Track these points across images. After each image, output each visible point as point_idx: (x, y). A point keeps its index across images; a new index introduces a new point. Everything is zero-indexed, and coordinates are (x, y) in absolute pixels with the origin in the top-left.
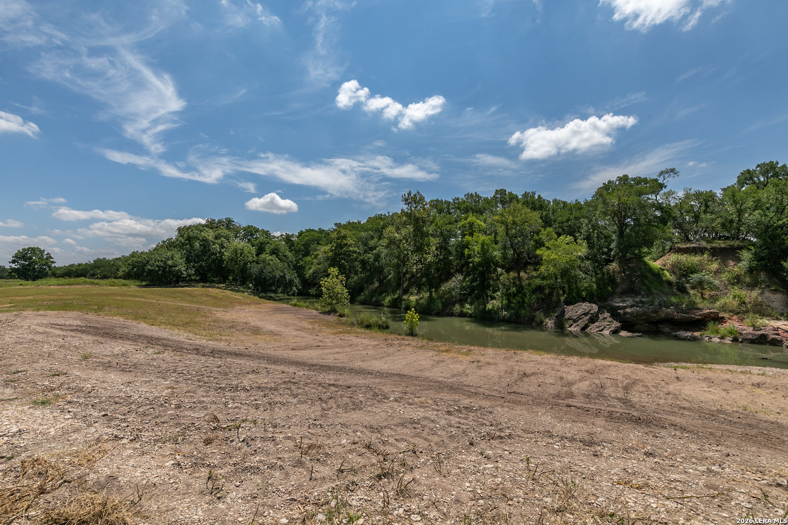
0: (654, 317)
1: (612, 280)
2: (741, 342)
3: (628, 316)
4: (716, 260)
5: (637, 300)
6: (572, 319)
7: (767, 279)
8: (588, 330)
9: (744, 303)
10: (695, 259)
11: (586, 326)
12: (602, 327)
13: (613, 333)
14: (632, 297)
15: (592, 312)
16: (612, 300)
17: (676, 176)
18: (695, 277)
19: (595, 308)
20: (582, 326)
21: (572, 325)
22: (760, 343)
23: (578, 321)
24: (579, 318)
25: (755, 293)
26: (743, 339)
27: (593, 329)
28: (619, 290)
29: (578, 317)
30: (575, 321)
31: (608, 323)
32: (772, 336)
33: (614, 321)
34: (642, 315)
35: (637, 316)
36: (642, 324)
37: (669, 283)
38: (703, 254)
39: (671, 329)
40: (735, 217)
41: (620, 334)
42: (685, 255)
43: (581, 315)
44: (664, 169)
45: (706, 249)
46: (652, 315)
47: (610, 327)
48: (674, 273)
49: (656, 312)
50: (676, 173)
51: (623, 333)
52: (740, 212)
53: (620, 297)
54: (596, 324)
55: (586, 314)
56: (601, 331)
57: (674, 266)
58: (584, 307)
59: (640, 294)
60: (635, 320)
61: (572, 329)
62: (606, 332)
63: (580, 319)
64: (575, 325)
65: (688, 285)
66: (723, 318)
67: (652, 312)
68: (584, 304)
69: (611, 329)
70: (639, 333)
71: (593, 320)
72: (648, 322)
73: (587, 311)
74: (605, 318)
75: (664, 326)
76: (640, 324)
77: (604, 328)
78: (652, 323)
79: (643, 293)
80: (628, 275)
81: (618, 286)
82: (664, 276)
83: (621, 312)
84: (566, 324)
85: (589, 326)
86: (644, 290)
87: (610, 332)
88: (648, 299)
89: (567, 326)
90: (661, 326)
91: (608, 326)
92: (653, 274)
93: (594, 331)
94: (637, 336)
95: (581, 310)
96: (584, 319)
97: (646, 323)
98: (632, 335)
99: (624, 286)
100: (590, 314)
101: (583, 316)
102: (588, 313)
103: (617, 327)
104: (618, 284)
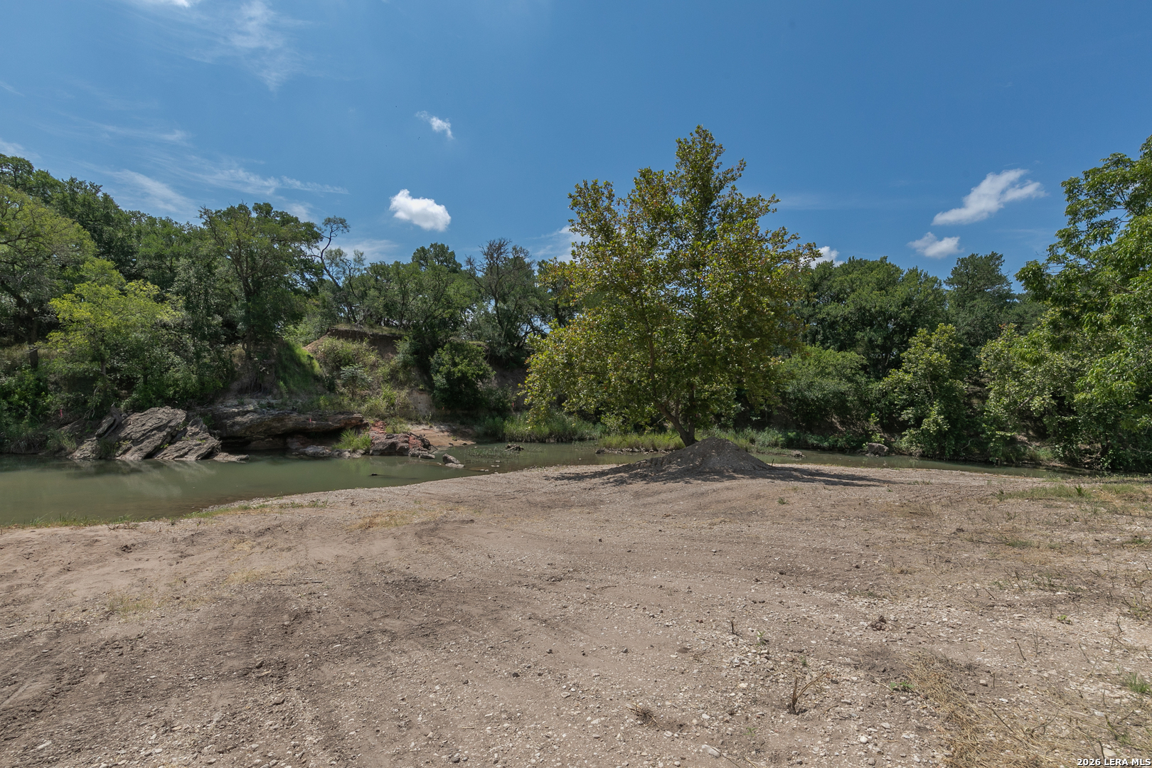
0: (276, 428)
1: (231, 375)
2: (372, 455)
3: (237, 428)
4: (373, 350)
5: (264, 402)
6: (131, 439)
7: (418, 377)
8: (159, 457)
9: (393, 405)
10: (350, 347)
11: (158, 450)
12: (186, 450)
13: (202, 459)
14: (257, 397)
15: (172, 424)
16: (222, 403)
17: (345, 230)
18: (347, 370)
19: (181, 415)
20: (149, 449)
21: (129, 449)
22: (390, 454)
23: (142, 441)
24: (146, 436)
25: (404, 393)
26: (374, 451)
27: (169, 454)
28: (235, 386)
29: (143, 435)
30: (136, 442)
31: (199, 442)
32: (401, 444)
33: (211, 438)
34: (260, 424)
35: (250, 427)
36: (263, 440)
37: (317, 379)
38: (362, 341)
39: (302, 444)
40: (399, 299)
41: (216, 458)
42: (341, 340)
43: (152, 430)
44: (332, 217)
45: (365, 334)
46: (275, 424)
47: (201, 448)
48: (325, 364)
49: (279, 419)
50: (346, 227)
51: (222, 457)
52: (405, 294)
53: (236, 398)
54: (178, 444)
55: (159, 429)
56: (182, 456)
57: (327, 354)
58: (163, 414)
59: (270, 393)
60: (248, 433)
61: (129, 457)
62: (191, 458)
63: (148, 438)
64: (134, 448)
65: (339, 381)
66: (367, 424)
67: (273, 420)
68: (162, 410)
69: (200, 452)
70: (245, 454)
71: (173, 437)
72: (269, 436)
73: (164, 422)
74: (196, 434)
75: (295, 440)
76: (258, 439)
77: (190, 450)
78: (276, 436)
79: (275, 391)
80: (256, 362)
81: (236, 380)
82: (313, 368)
83: (229, 422)
84: (118, 448)
85: (163, 449)
86: (278, 387)
87: (198, 456)
88: (281, 401)
89: (120, 452)
90: (289, 440)
91: (196, 448)
92: (297, 364)
93: (171, 457)
94: (241, 460)
95: (154, 421)
96: (155, 437)
97: (266, 438)
98: (234, 458)
99: (246, 380)
100: (170, 427)
101: (155, 432)
102: (165, 426)
103: (213, 448)
104: (237, 375)
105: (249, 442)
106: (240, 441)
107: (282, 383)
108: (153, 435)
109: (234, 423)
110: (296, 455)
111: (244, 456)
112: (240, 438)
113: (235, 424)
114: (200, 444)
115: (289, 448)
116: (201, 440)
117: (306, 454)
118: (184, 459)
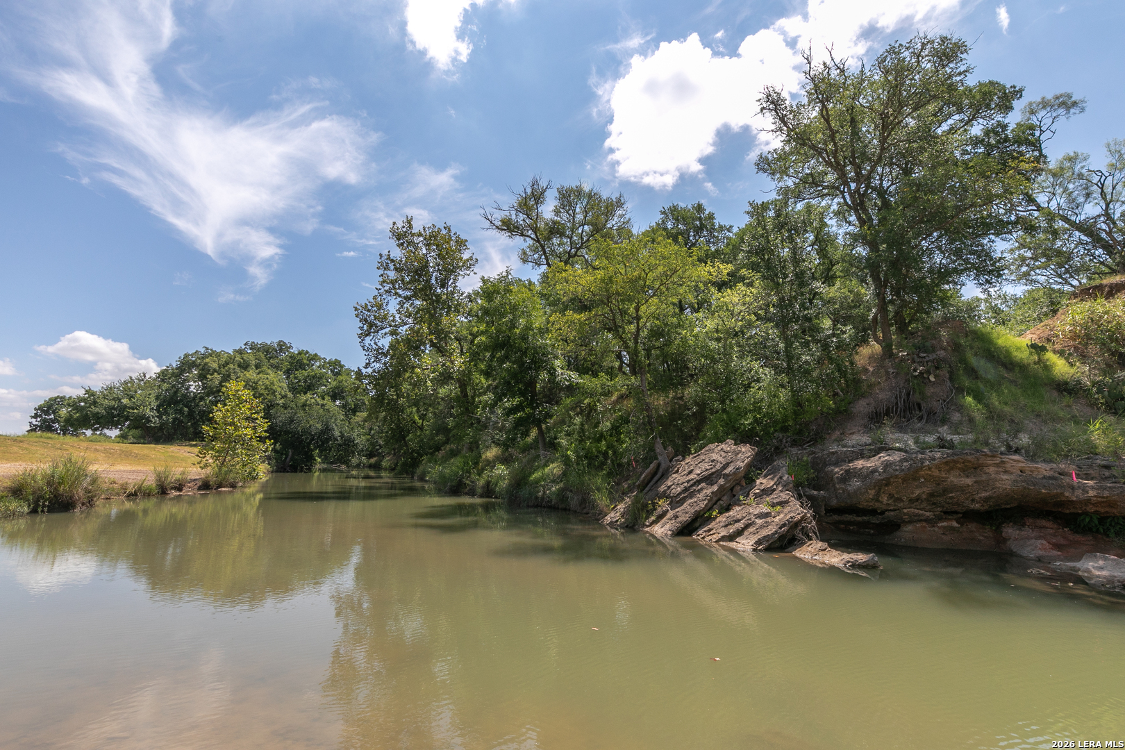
0: (962, 489)
1: (854, 385)
3: (856, 484)
5: (928, 437)
6: (670, 496)
8: (700, 535)
11: (700, 520)
12: (740, 525)
13: (768, 549)
14: (914, 429)
15: (730, 470)
20: (688, 518)
21: (663, 515)
23: (682, 502)
24: (689, 491)
27: (715, 529)
28: (862, 406)
29: (686, 490)
30: (676, 502)
31: (766, 509)
33: (793, 502)
34: (911, 477)
37: (1066, 388)
39: (1057, 548)
41: (798, 553)
43: (699, 482)
46: (956, 479)
47: (767, 525)
51: (812, 552)
53: (867, 429)
54: (733, 512)
55: (708, 479)
56: (731, 538)
58: (720, 453)
59: (944, 421)
60: (884, 499)
61: (659, 529)
62: (745, 544)
63: (691, 495)
64: (670, 514)
67: (949, 465)
68: (720, 447)
69: (765, 532)
71: (732, 498)
72: (948, 513)
73: (718, 466)
74: (767, 492)
75: (1027, 532)
76: (920, 519)
77: (747, 526)
78: (968, 516)
79: (956, 417)
80: (902, 360)
81: (863, 396)
82: (1047, 368)
83: (838, 471)
84: (649, 513)
85: (710, 519)
86: (961, 408)
87: (759, 542)
88: (971, 437)
89: (653, 518)
90: (1010, 531)
91: (759, 521)
92: (1004, 365)
93: (716, 537)
94: (855, 565)
95: (705, 466)
96: (701, 496)
97: (940, 519)
98: (836, 558)
99: (883, 395)
100: (726, 476)
101: (703, 484)
102: (718, 474)
103: (794, 525)
104: (864, 388)
105: (894, 526)
106: (875, 520)
107: (969, 399)
108: (699, 491)
109: (847, 471)
110: (1042, 578)
111: (861, 557)
112: (873, 512)
113: (849, 474)
114: (767, 515)
115: (1012, 554)
116: (773, 505)
117: (1080, 581)
118: (733, 545)
